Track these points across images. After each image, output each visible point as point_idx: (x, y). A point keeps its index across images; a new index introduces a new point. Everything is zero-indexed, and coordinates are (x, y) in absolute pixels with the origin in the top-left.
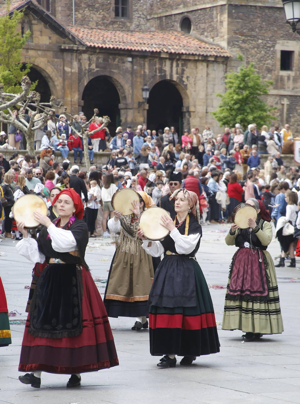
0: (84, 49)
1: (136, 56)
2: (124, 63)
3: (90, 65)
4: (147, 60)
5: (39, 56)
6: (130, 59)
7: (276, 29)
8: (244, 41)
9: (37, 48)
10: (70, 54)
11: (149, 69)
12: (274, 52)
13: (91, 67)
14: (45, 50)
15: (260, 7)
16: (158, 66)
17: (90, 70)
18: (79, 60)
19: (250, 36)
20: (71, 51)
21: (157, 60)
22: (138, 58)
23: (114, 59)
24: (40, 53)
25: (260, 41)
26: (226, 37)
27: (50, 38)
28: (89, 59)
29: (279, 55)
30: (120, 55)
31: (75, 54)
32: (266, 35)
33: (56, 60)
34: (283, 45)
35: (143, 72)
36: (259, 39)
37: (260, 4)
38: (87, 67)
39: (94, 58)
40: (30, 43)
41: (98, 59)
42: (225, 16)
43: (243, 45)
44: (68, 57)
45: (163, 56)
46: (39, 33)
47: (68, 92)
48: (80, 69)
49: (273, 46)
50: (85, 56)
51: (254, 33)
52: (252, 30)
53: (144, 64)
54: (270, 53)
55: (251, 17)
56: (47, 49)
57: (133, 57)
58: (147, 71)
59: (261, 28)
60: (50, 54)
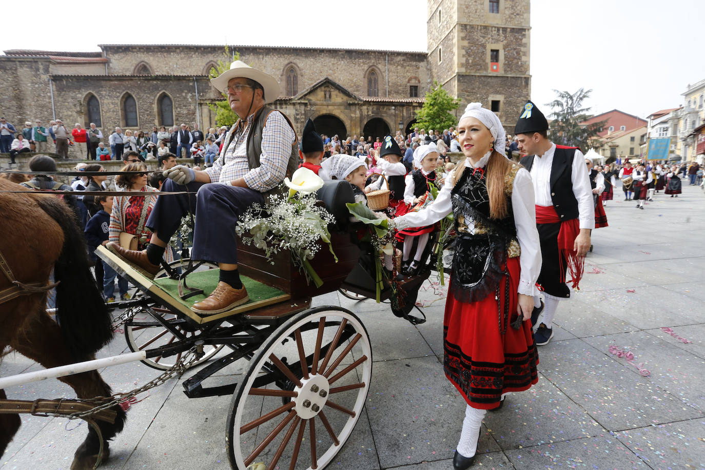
0: (362, 102)
1: (397, 105)
2: (390, 110)
3: (368, 112)
4: (405, 108)
5: (335, 109)
6: (393, 108)
7: (488, 88)
8: (468, 96)
9: (334, 105)
10: (354, 107)
11: (407, 114)
12: (487, 101)
13: (369, 113)
14: (339, 106)
15: (478, 76)
16: (412, 111)
17: (368, 115)
18: (361, 110)
19: (472, 93)
20: (354, 104)
21: (411, 107)
22: (399, 107)
23: (383, 109)
24: (336, 107)
25: (478, 95)
26: (457, 93)
27: (342, 99)
28: (367, 109)
29: (490, 103)
30: (387, 105)
31: (357, 107)
32: (482, 92)
33: (346, 111)
34: (493, 97)
35: (401, 115)
36: (477, 94)
37: (478, 74)
38: (366, 114)
39: (371, 108)
40: (329, 102)
41: (373, 109)
42: (456, 83)
43: (468, 98)
44: (353, 108)
45: (414, 104)
46: (335, 96)
47: (354, 128)
48: (361, 115)
49: (487, 98)
50: (365, 108)
51: (474, 91)
52: (473, 89)
53: (403, 111)
54: (485, 102)
55: (473, 82)
56: (341, 105)
57: (395, 106)
58: (405, 114)
59: (479, 88)
60: (342, 107)
